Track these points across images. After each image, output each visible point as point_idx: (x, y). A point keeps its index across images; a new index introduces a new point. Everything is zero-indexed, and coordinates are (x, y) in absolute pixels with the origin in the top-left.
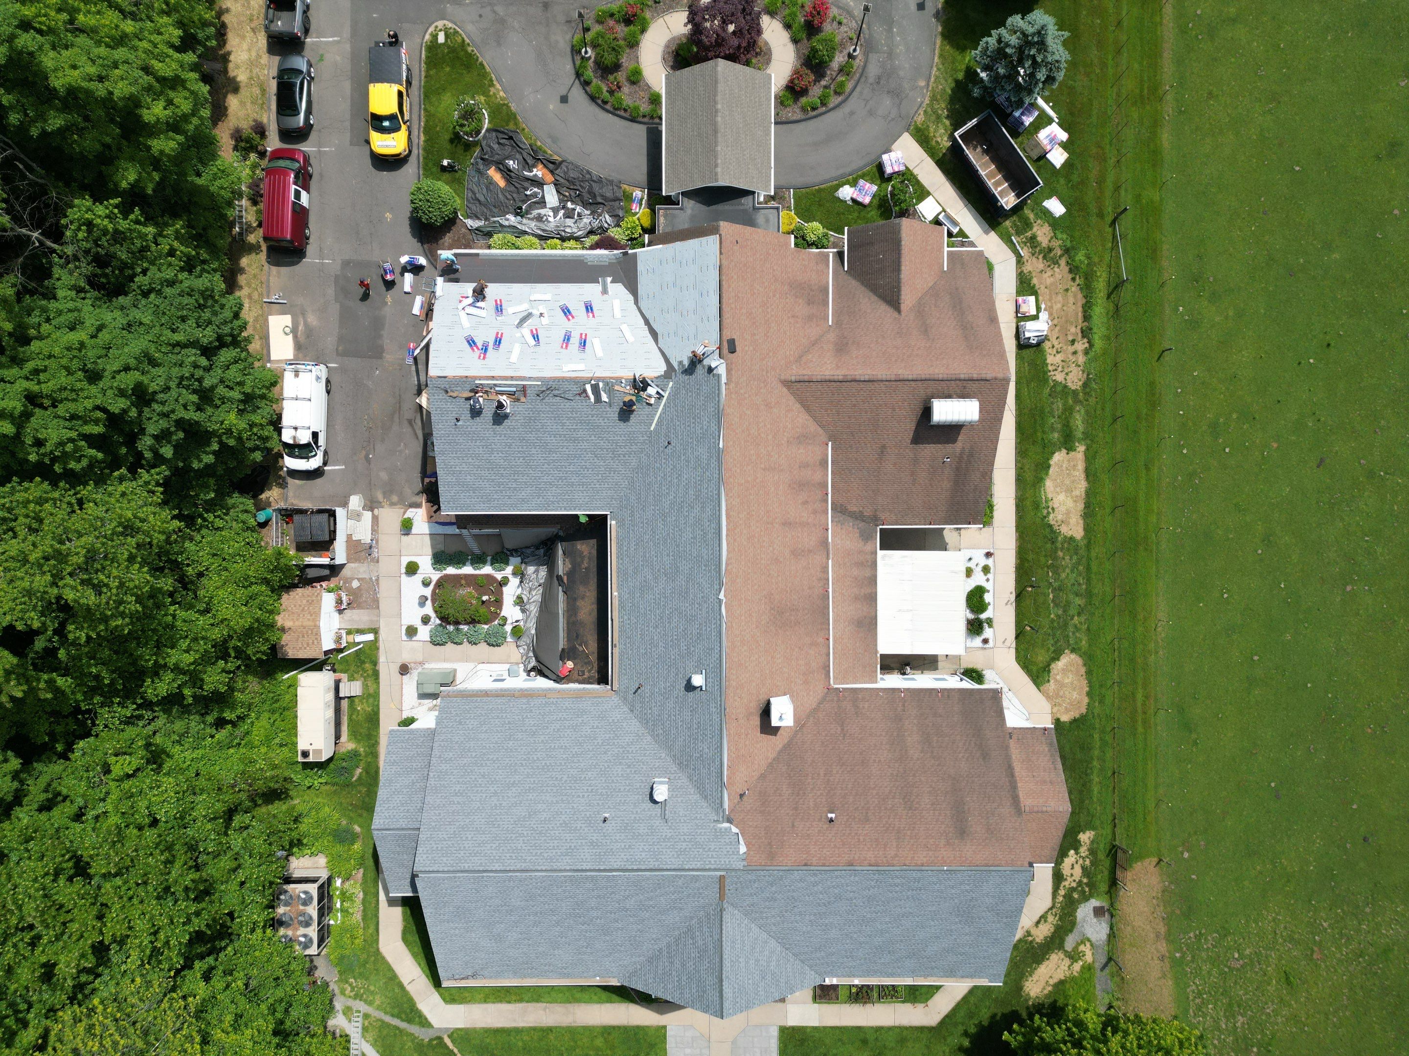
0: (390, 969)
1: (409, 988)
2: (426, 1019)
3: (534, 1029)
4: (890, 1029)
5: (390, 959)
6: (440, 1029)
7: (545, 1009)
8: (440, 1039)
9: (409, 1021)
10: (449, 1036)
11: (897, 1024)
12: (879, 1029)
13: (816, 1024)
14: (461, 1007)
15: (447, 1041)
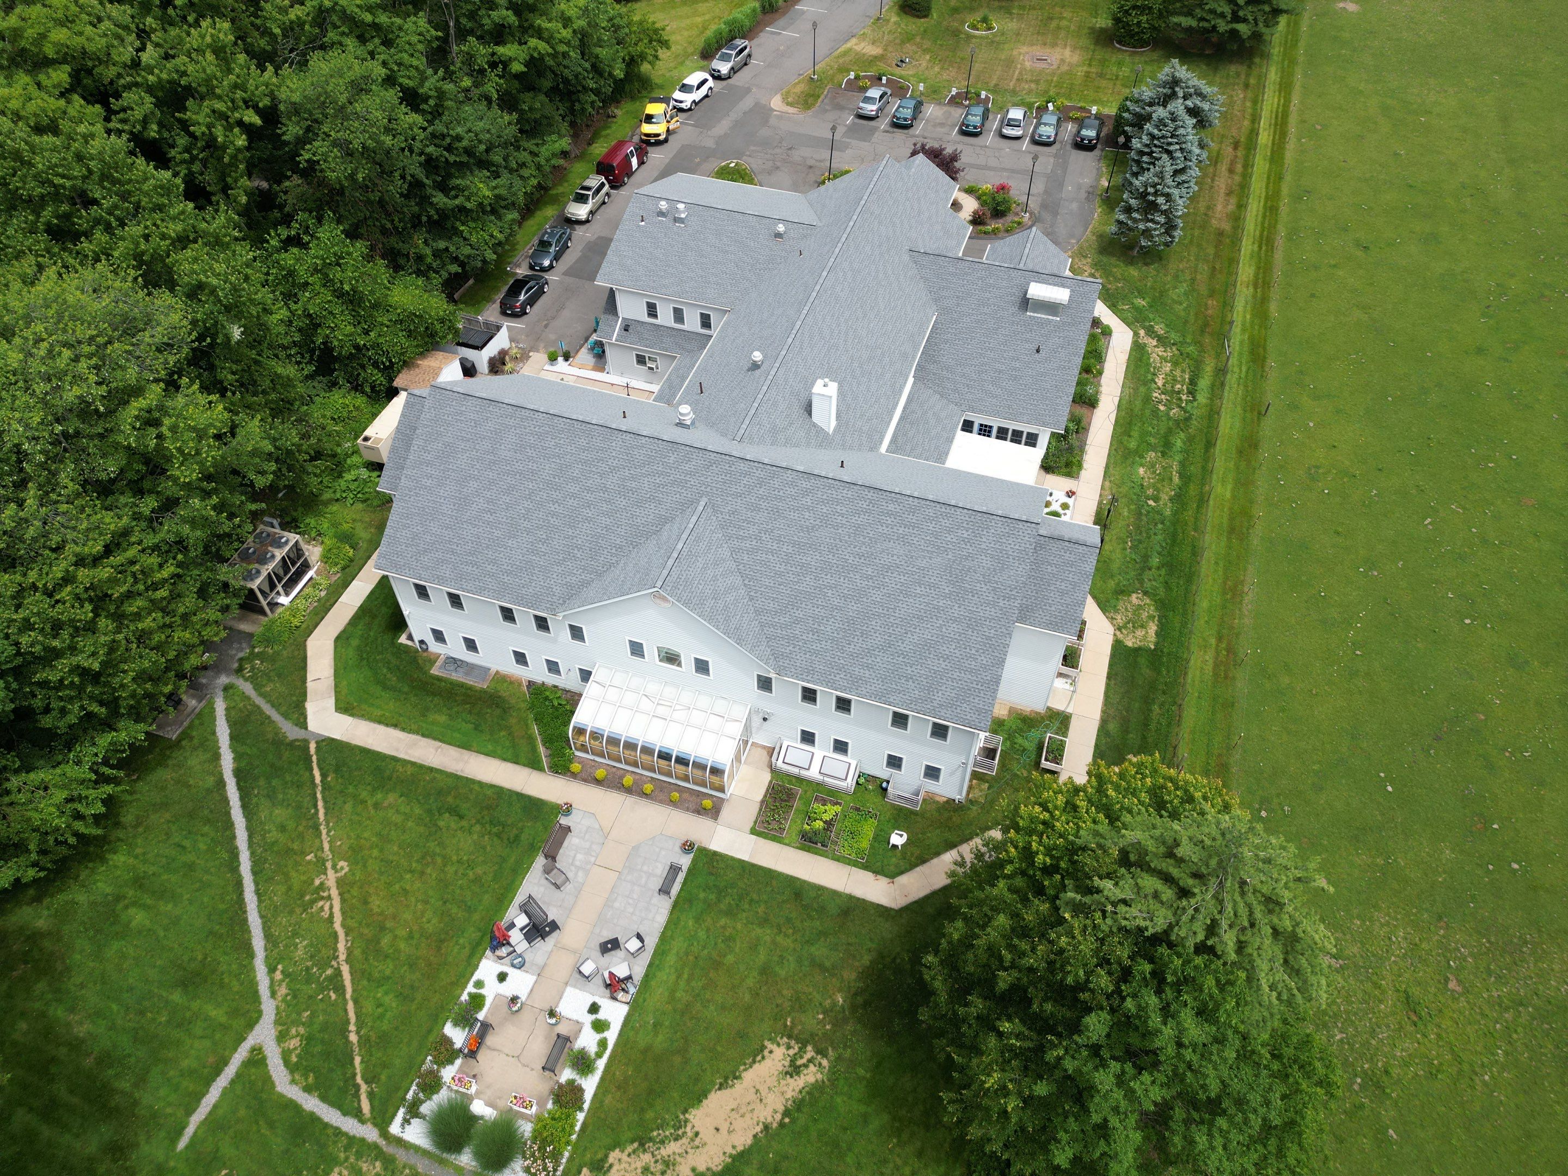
0: (304, 659)
1: (310, 685)
2: (306, 718)
3: (413, 764)
4: (835, 893)
5: (310, 653)
6: (313, 733)
7: (437, 750)
8: (306, 742)
9: (285, 716)
10: (317, 743)
11: (848, 891)
12: (820, 889)
13: (745, 857)
14: (351, 719)
15: (313, 746)
